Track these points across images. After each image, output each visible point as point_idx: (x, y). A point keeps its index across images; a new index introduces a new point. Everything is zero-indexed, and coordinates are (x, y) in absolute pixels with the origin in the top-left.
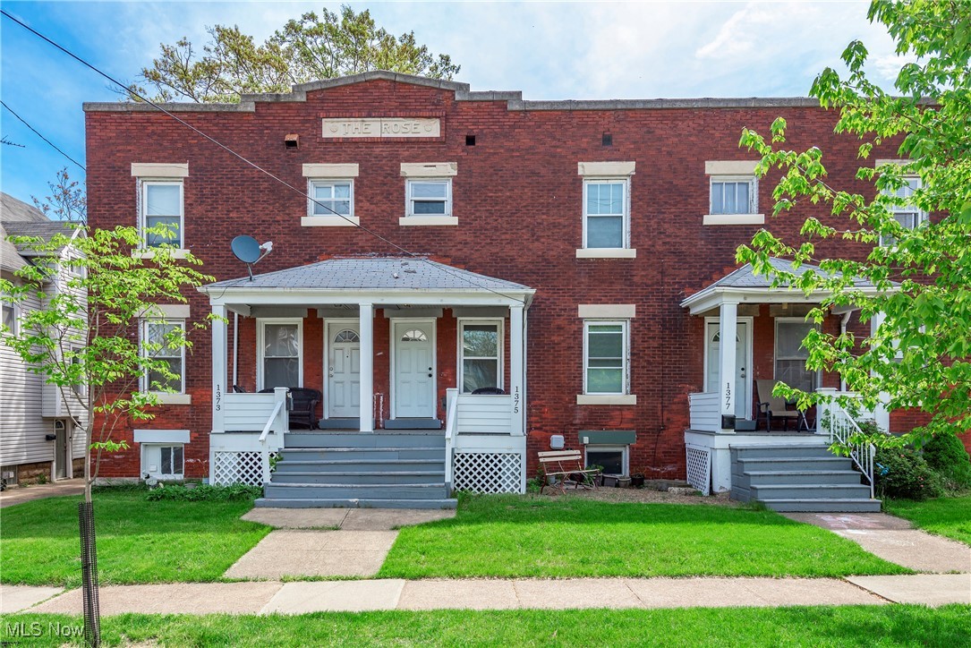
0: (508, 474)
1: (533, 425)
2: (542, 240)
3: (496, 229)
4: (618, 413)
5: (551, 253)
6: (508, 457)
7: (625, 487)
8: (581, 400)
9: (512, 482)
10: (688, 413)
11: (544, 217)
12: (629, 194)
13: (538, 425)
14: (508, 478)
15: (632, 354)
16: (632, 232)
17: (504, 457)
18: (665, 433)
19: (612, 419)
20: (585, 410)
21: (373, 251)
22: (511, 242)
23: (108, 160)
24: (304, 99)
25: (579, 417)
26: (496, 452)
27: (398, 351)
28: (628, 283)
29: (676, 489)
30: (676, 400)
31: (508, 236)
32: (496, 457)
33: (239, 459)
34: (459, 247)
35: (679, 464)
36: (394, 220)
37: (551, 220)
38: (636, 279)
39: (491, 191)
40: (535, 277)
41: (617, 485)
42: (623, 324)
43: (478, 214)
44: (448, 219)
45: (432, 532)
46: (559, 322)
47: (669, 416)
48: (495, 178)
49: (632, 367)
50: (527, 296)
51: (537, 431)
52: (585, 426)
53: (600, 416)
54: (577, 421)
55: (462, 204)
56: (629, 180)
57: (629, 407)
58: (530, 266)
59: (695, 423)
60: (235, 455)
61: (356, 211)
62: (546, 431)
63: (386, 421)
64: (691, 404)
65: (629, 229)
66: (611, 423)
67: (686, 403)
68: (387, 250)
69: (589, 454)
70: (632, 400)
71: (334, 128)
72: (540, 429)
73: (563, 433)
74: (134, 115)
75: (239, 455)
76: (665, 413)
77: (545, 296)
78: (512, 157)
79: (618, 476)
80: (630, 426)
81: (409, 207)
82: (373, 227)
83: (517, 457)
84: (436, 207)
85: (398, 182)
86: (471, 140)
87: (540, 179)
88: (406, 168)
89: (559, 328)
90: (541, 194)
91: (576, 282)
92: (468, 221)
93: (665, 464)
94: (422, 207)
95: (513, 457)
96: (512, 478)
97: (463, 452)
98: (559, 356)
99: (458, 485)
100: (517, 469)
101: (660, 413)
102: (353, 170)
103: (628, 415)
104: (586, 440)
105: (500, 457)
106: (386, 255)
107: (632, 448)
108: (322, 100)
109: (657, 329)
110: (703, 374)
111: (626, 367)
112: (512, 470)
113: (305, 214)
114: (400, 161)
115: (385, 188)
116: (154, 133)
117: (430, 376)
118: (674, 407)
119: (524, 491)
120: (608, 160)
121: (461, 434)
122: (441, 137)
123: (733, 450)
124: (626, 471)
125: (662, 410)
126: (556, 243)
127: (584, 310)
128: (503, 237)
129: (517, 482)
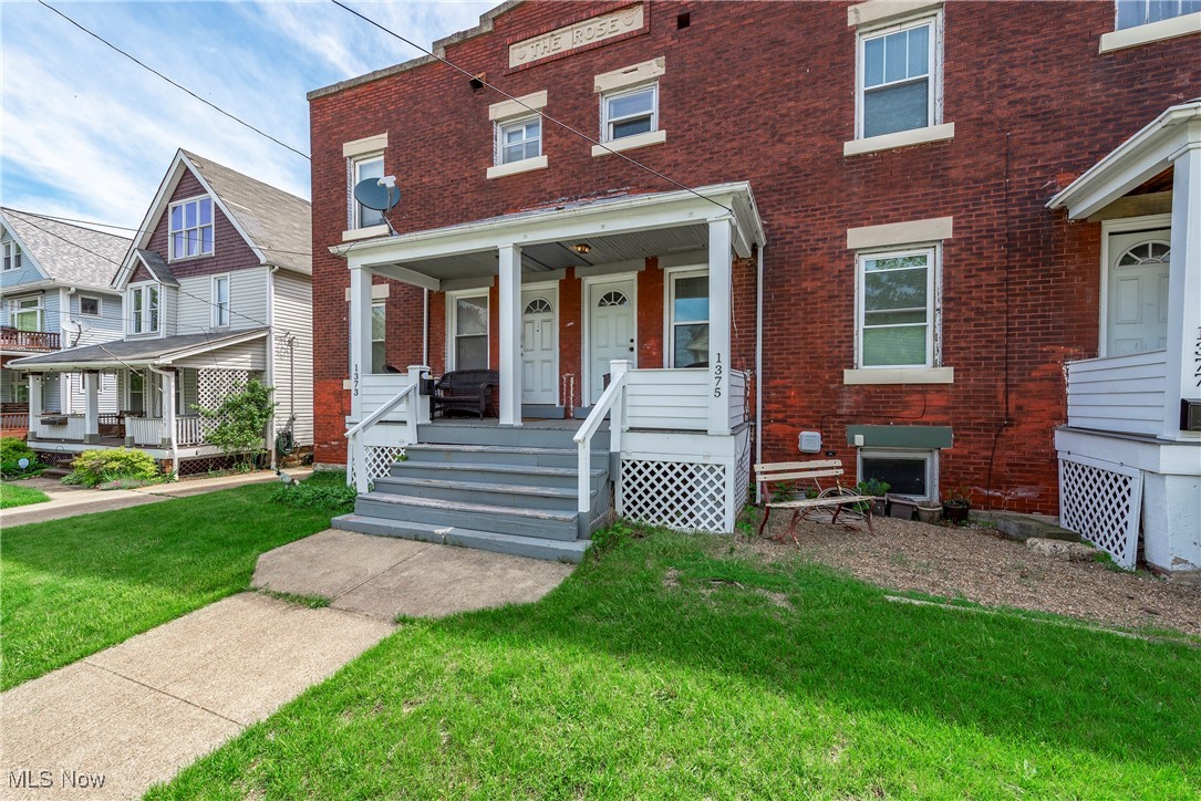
0: (705, 497)
1: (773, 416)
2: (788, 139)
3: (718, 137)
4: (917, 397)
5: (802, 156)
6: (705, 470)
7: (931, 521)
8: (850, 377)
9: (711, 510)
10: (1064, 396)
11: (792, 104)
12: (941, 38)
13: (780, 416)
14: (705, 503)
15: (946, 300)
16: (946, 97)
17: (698, 469)
18: (1011, 431)
19: (906, 406)
20: (858, 393)
21: (562, 195)
22: (739, 152)
23: (327, 145)
24: (490, 29)
25: (847, 404)
26: (685, 460)
27: (594, 319)
28: (938, 182)
29: (1046, 546)
30: (1034, 374)
31: (735, 144)
32: (685, 469)
34: (668, 171)
35: (1042, 486)
36: (586, 152)
37: (802, 106)
38: (953, 174)
39: (711, 84)
40: (776, 197)
41: (916, 516)
42: (929, 253)
43: (692, 121)
44: (656, 136)
46: (814, 259)
47: (1022, 401)
48: (718, 63)
49: (945, 321)
51: (778, 425)
52: (857, 417)
53: (884, 403)
54: (844, 411)
55: (671, 111)
57: (939, 388)
58: (768, 182)
59: (1077, 413)
61: (544, 150)
62: (794, 425)
63: (577, 408)
64: (1069, 380)
65: (940, 93)
66: (906, 413)
67: (1058, 382)
68: (578, 192)
69: (865, 461)
70: (946, 375)
71: (523, 54)
72: (783, 421)
73: (820, 428)
74: (345, 94)
76: (1012, 397)
77: (791, 222)
78: (743, 27)
79: (917, 499)
80: (941, 418)
81: (606, 129)
82: (562, 166)
83: (719, 471)
84: (641, 124)
85: (590, 99)
86: (683, 21)
87: (785, 49)
88: (602, 82)
89: (815, 268)
90: (786, 70)
91: (843, 195)
92: (679, 132)
93: (1011, 485)
94: (622, 128)
95: (712, 470)
96: (711, 504)
97: (635, 458)
98: (814, 311)
99: (629, 509)
100: (718, 491)
101: (1001, 397)
102: (539, 99)
103: (937, 400)
104: (859, 440)
105: (691, 469)
106: (577, 199)
107: (944, 456)
108: (510, 25)
109: (996, 254)
110: (1097, 326)
111: (933, 323)
112: (711, 490)
113: (492, 165)
114: (594, 74)
115: (577, 112)
116: (361, 108)
117: (632, 349)
118: (1032, 386)
119: (729, 528)
121: (632, 429)
122: (645, 27)
124: (932, 494)
125: (1007, 393)
126: (810, 140)
127: (856, 237)
128: (729, 146)
129: (718, 511)
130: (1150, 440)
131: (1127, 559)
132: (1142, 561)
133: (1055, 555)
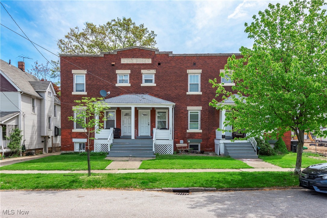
0: (169, 149)
1: (175, 138)
2: (178, 90)
3: (166, 87)
4: (197, 134)
5: (180, 93)
6: (169, 145)
7: (199, 153)
8: (188, 131)
9: (170, 152)
10: (215, 134)
11: (178, 84)
12: (200, 78)
13: (177, 138)
14: (169, 150)
15: (201, 119)
16: (201, 88)
17: (168, 145)
18: (209, 140)
19: (196, 136)
20: (189, 134)
21: (134, 92)
22: (170, 90)
23: (66, 69)
24: (116, 53)
25: (187, 136)
26: (165, 144)
27: (140, 118)
28: (200, 101)
29: (211, 154)
30: (212, 131)
31: (169, 89)
32: (165, 145)
33: (101, 146)
34: (156, 91)
35: (213, 148)
36: (139, 85)
37: (180, 84)
38: (202, 100)
39: (165, 77)
40: (176, 99)
41: (197, 153)
42: (199, 111)
43: (161, 83)
44: (153, 84)
45: (150, 161)
46: (182, 111)
47: (211, 135)
48: (166, 74)
49: (201, 123)
50: (173, 105)
51: (176, 139)
52: (189, 138)
53: (192, 135)
54: (187, 137)
55: (157, 80)
56: (200, 74)
57: (200, 133)
58: (175, 97)
59: (217, 137)
60: (100, 145)
61: (130, 82)
62: (179, 139)
64: (216, 132)
65: (200, 87)
66: (196, 137)
67: (215, 132)
68: (138, 92)
69: (190, 145)
70: (201, 131)
71: (124, 61)
72: (177, 139)
73: (183, 140)
74: (73, 58)
75: (101, 145)
76: (210, 134)
77: (178, 104)
78: (170, 68)
79: (197, 151)
80: (200, 138)
81: (143, 81)
82: (134, 86)
83: (171, 145)
84: (151, 81)
85: (140, 75)
86: (159, 64)
87: (177, 74)
88: (143, 71)
89: (182, 112)
90: (177, 78)
91: (186, 101)
92: (159, 85)
93: (209, 148)
94: (147, 81)
95: (170, 145)
96: (170, 151)
97: (157, 144)
98: (182, 120)
99: (156, 152)
100: (171, 148)
101: (208, 135)
102: (129, 72)
103: (200, 135)
104: (189, 141)
105: (166, 145)
106: (137, 94)
107: (201, 144)
108: (121, 54)
109: (207, 113)
110: (219, 124)
111: (199, 122)
112: (170, 148)
113: (117, 83)
114: (141, 69)
115: (137, 76)
116: (78, 62)
117: (149, 125)
118: (212, 133)
119: (172, 154)
120: (195, 69)
121: (157, 139)
122: (152, 63)
123: (224, 144)
124: (199, 150)
125: (209, 134)
126: (181, 91)
127: (189, 108)
128: (168, 89)
130: (220, 140)
131: (218, 154)
132: (220, 154)
133: (212, 155)
